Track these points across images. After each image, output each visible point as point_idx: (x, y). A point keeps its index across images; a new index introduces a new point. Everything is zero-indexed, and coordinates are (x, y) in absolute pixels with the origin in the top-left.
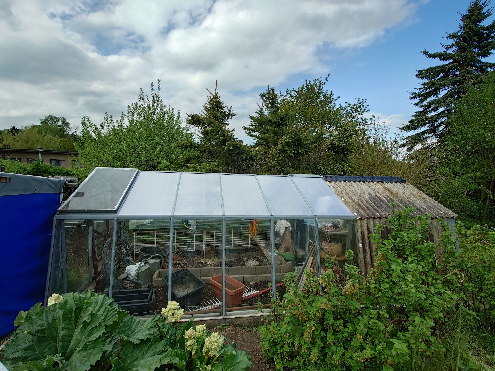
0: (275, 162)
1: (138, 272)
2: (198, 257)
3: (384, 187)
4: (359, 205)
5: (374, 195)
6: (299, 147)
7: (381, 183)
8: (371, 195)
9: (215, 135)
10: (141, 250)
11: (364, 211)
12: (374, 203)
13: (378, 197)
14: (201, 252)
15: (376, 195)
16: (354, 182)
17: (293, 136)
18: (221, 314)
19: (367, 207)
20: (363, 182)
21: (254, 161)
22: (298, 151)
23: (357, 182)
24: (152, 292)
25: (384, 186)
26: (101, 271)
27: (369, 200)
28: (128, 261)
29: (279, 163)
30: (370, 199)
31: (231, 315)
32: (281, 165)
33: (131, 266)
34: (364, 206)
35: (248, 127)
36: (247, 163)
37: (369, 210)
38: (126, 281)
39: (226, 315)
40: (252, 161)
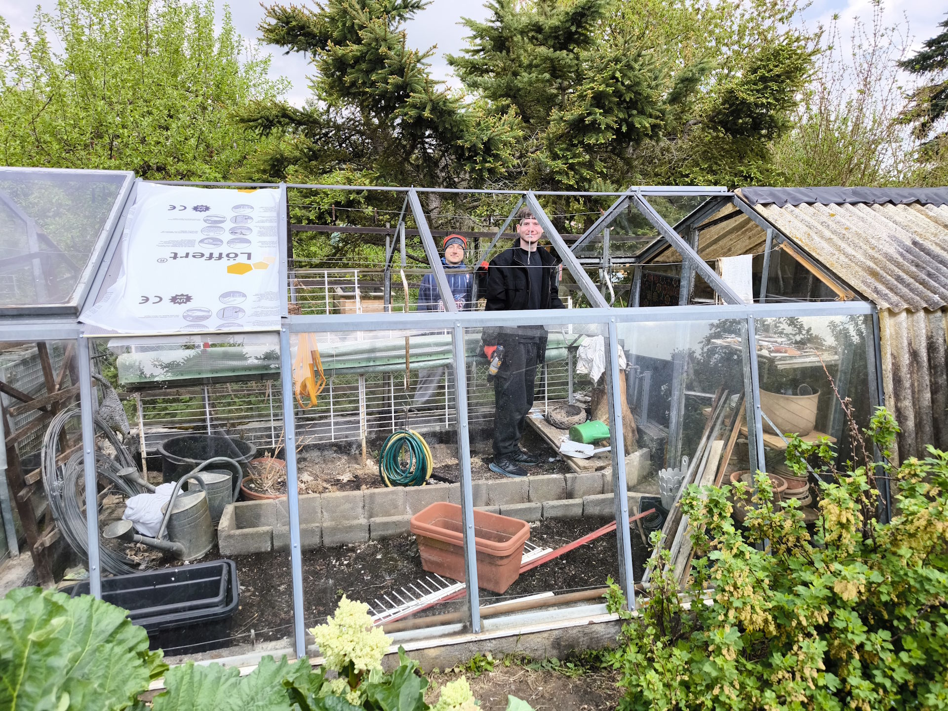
0: (559, 164)
1: (171, 516)
2: (343, 461)
3: (930, 217)
4: (874, 274)
5: (909, 243)
6: (635, 112)
7: (918, 206)
8: (900, 243)
9: (368, 72)
10: (167, 447)
11: (891, 290)
12: (917, 266)
13: (923, 249)
14: (350, 444)
15: (915, 243)
16: (839, 204)
17: (618, 75)
18: (465, 627)
19: (899, 279)
20: (865, 203)
21: (497, 157)
22: (631, 126)
23: (848, 206)
24: (229, 572)
25: (931, 214)
26: (43, 517)
27: (900, 260)
28: (128, 480)
29: (571, 167)
30: (902, 255)
31: (497, 628)
32: (576, 172)
33: (143, 497)
34: (889, 277)
35: (462, 54)
36: (478, 167)
37: (908, 286)
38: (132, 545)
39: (482, 630)
40: (491, 159)
